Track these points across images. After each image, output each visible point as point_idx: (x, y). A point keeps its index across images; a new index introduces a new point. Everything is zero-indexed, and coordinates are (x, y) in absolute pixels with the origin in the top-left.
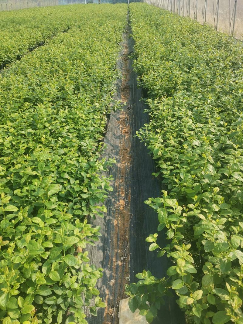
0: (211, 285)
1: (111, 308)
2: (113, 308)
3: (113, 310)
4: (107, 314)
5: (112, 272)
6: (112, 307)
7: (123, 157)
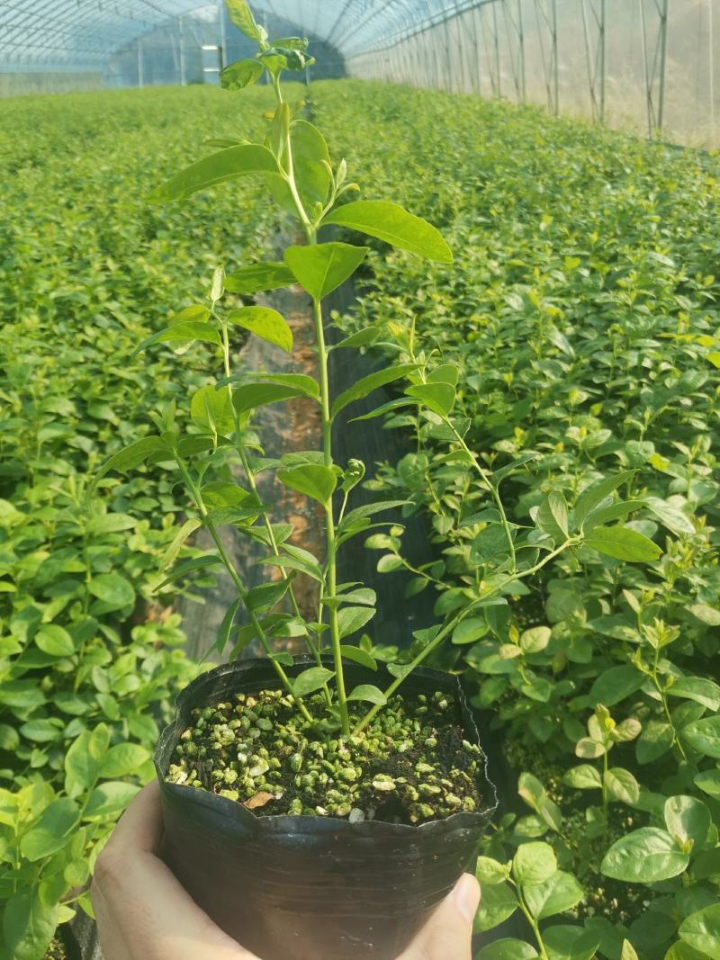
0: (577, 614)
7: (298, 416)
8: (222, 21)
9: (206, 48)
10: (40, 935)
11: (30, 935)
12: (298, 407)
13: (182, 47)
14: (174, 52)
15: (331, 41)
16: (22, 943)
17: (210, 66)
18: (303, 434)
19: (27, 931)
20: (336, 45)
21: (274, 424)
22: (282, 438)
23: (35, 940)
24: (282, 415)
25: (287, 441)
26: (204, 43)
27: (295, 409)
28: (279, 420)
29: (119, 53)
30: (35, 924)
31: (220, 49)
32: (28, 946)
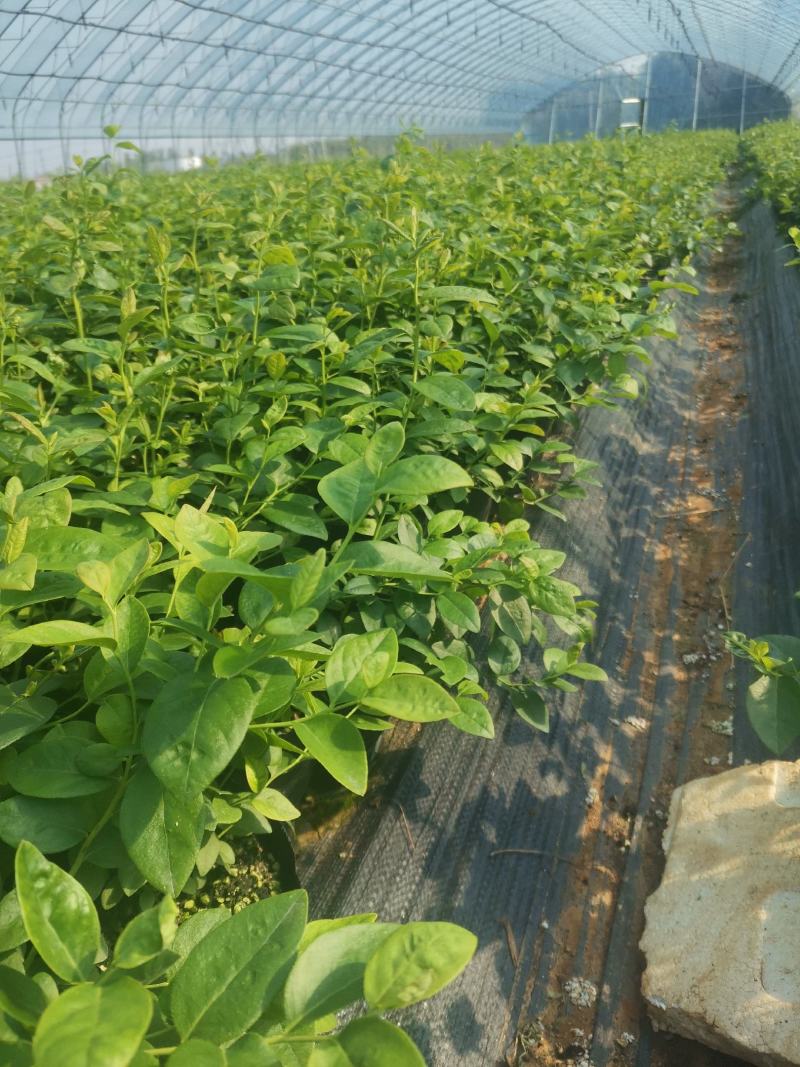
1: (624, 816)
2: (633, 815)
3: (632, 825)
4: (597, 832)
5: (638, 695)
6: (629, 812)
7: (707, 399)
8: (649, 71)
9: (626, 101)
10: (205, 752)
11: (187, 746)
12: (708, 391)
13: (600, 101)
14: (591, 109)
15: (776, 84)
16: (170, 754)
17: (629, 120)
18: (714, 417)
19: (184, 735)
20: (782, 88)
21: (674, 403)
22: (684, 418)
23: (194, 756)
24: (685, 397)
25: (690, 420)
26: (625, 98)
27: (703, 392)
28: (680, 400)
29: (533, 111)
30: (201, 728)
31: (643, 102)
32: (178, 763)
